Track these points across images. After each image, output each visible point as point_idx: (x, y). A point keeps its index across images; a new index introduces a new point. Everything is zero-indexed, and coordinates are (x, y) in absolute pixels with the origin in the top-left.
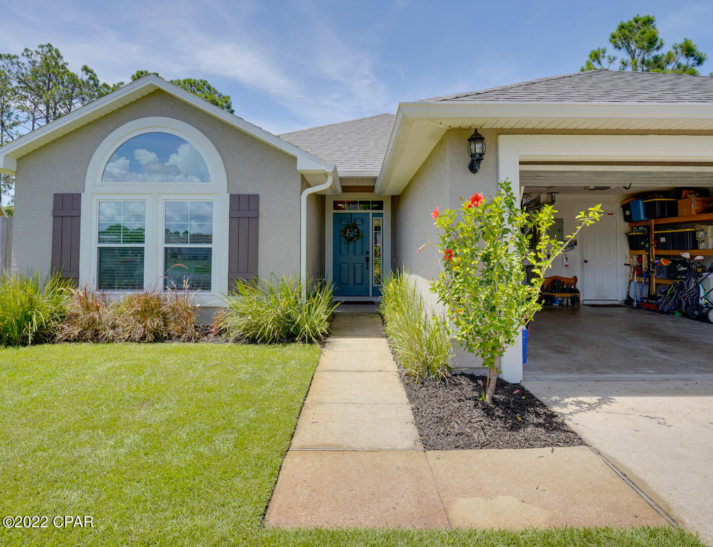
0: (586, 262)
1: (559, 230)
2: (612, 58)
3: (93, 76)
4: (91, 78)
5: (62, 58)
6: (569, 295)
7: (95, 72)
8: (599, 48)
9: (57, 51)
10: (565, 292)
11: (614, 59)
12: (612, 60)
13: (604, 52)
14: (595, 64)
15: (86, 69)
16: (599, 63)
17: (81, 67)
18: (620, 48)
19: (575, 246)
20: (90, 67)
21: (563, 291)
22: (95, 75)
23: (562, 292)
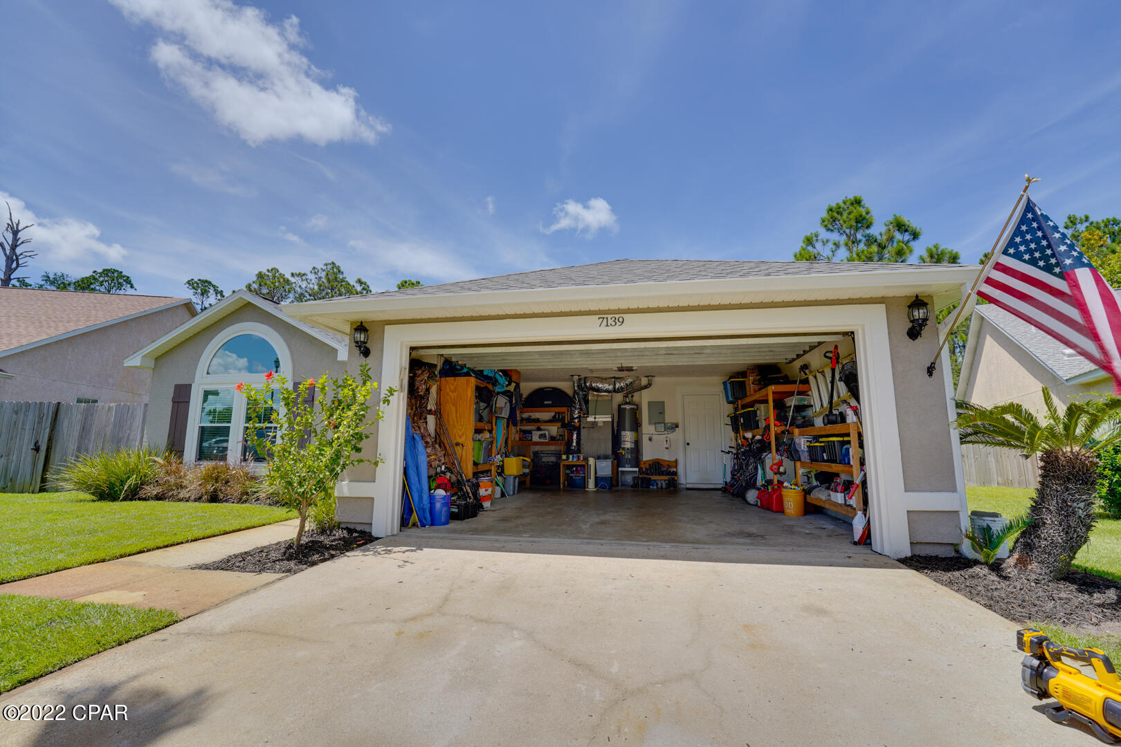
0: (688, 444)
1: (661, 413)
2: (825, 240)
3: (366, 286)
4: (364, 289)
5: (342, 273)
6: (667, 478)
7: (368, 284)
8: (812, 233)
9: (338, 268)
10: (663, 474)
11: (827, 241)
12: (825, 243)
13: (817, 236)
14: (810, 248)
15: (360, 282)
16: (814, 247)
17: (356, 279)
18: (832, 231)
19: (677, 429)
20: (363, 280)
21: (662, 473)
22: (368, 286)
23: (659, 475)
